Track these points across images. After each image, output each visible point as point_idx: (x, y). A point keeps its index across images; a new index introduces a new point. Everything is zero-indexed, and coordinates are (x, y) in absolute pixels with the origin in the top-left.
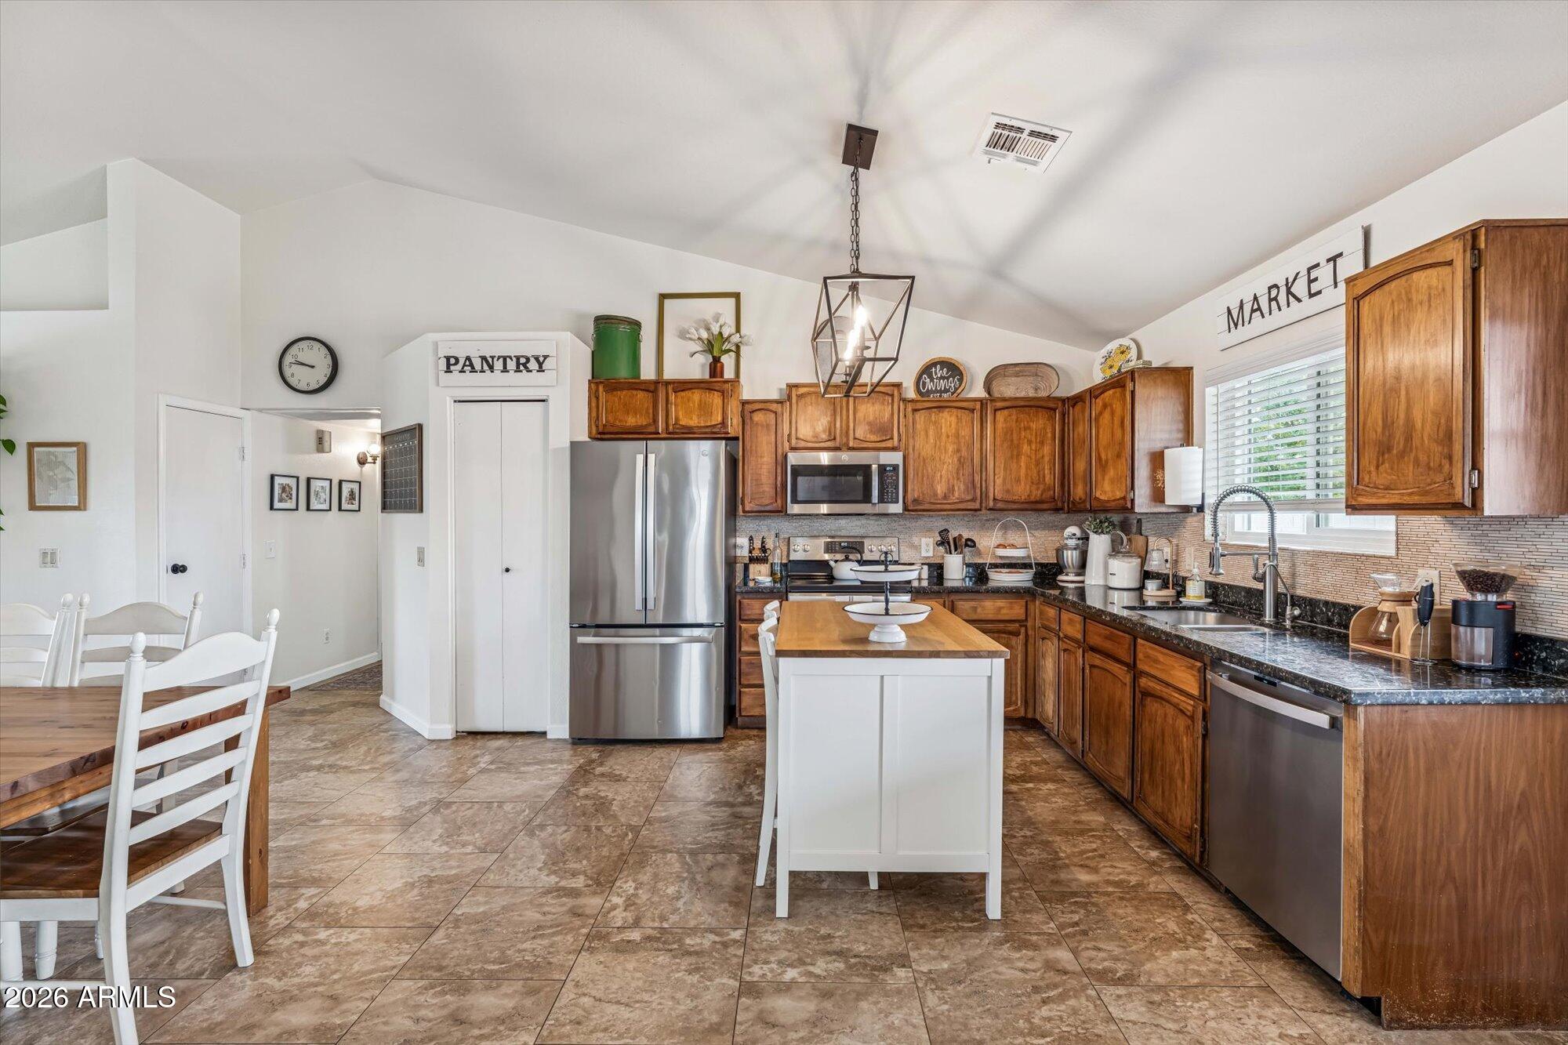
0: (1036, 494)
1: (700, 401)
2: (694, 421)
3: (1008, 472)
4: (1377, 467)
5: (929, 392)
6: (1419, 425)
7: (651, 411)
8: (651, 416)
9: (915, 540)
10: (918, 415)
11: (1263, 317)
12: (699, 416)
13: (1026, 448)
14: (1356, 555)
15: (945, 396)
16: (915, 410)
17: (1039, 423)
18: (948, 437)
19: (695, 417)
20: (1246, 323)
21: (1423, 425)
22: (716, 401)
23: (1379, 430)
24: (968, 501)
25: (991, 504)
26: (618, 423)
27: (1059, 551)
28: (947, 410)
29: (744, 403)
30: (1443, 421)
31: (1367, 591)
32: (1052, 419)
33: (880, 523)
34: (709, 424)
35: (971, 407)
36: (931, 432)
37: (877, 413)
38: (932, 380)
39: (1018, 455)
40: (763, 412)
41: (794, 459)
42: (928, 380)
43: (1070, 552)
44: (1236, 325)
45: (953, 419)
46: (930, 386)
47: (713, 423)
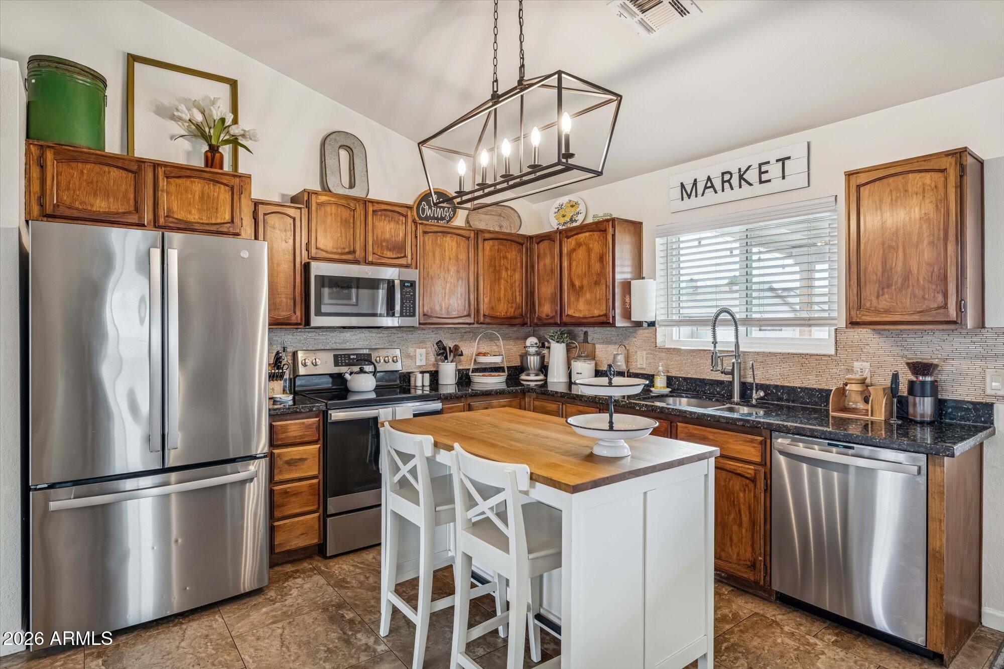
0: (511, 313)
1: (203, 193)
2: (194, 216)
3: (493, 292)
4: (878, 297)
5: (427, 218)
6: (915, 271)
7: (132, 196)
8: (132, 202)
9: (411, 351)
10: (427, 237)
11: (716, 192)
12: (200, 211)
13: (504, 274)
14: (801, 354)
15: (441, 223)
16: (425, 233)
17: (513, 254)
18: (450, 259)
19: (194, 211)
20: (699, 196)
21: (918, 271)
22: (222, 197)
23: (879, 273)
24: (464, 316)
25: (482, 319)
26: (77, 205)
27: (524, 356)
28: (449, 235)
29: (257, 204)
30: (936, 269)
31: (810, 377)
32: (520, 251)
33: (381, 335)
34: (214, 222)
35: (467, 235)
36: (437, 254)
37: (393, 231)
38: (430, 207)
39: (499, 279)
40: (280, 215)
41: (318, 269)
42: (426, 207)
43: (532, 357)
44: (689, 196)
45: (454, 244)
46: (428, 212)
47: (219, 221)
